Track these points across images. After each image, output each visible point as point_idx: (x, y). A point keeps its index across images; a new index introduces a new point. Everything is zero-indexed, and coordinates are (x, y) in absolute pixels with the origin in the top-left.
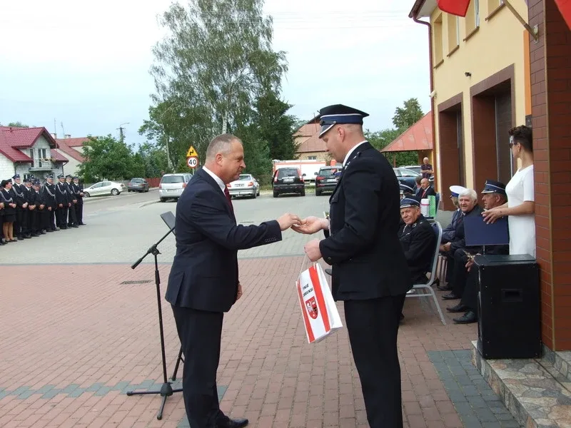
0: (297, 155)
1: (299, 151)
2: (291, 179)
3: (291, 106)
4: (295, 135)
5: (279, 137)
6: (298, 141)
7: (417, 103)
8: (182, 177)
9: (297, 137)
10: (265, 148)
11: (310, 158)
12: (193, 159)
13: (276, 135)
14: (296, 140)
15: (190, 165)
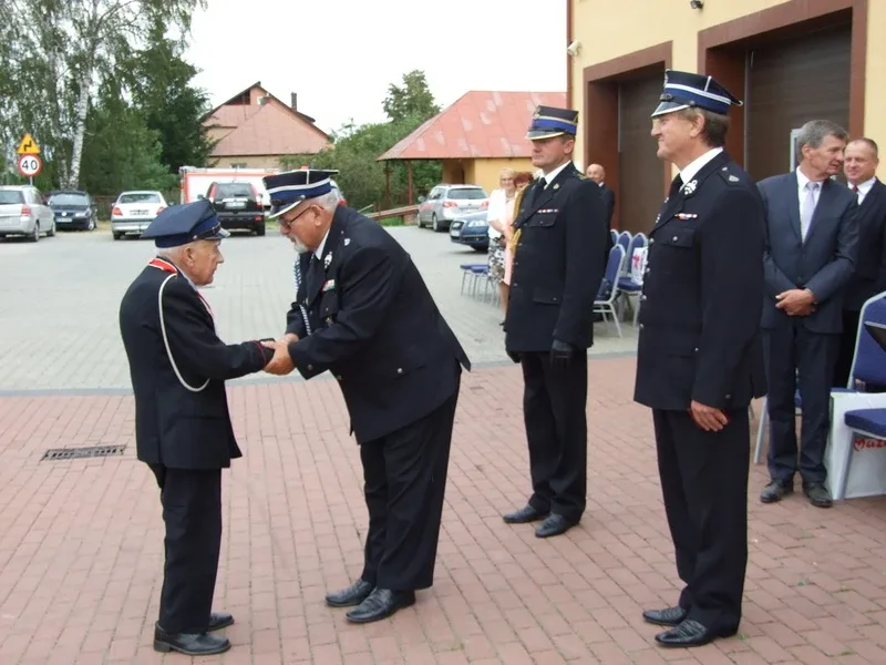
0: (211, 161)
1: (214, 153)
2: (240, 203)
3: (201, 70)
4: (207, 124)
5: (177, 126)
6: (212, 135)
7: (423, 78)
8: (21, 194)
9: (210, 127)
10: (154, 145)
11: (234, 166)
12: (30, 159)
13: (171, 123)
14: (210, 133)
15: (24, 170)
